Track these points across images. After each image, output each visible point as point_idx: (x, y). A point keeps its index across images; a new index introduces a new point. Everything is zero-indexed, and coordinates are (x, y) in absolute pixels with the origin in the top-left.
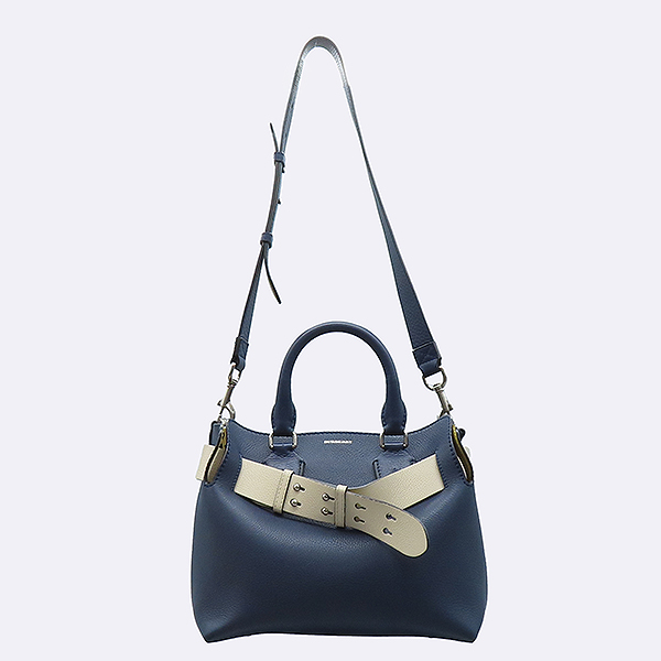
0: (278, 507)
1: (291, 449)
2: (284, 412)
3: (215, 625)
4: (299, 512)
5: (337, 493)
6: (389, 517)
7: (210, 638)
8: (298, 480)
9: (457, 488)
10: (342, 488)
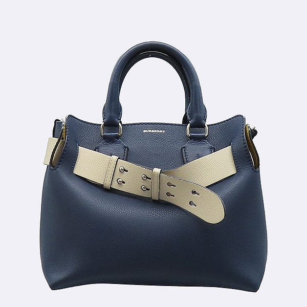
0: (107, 184)
1: (118, 137)
2: (113, 107)
3: (58, 276)
4: (123, 188)
5: (153, 175)
6: (194, 192)
7: (54, 286)
8: (123, 164)
9: (246, 173)
10: (157, 170)
